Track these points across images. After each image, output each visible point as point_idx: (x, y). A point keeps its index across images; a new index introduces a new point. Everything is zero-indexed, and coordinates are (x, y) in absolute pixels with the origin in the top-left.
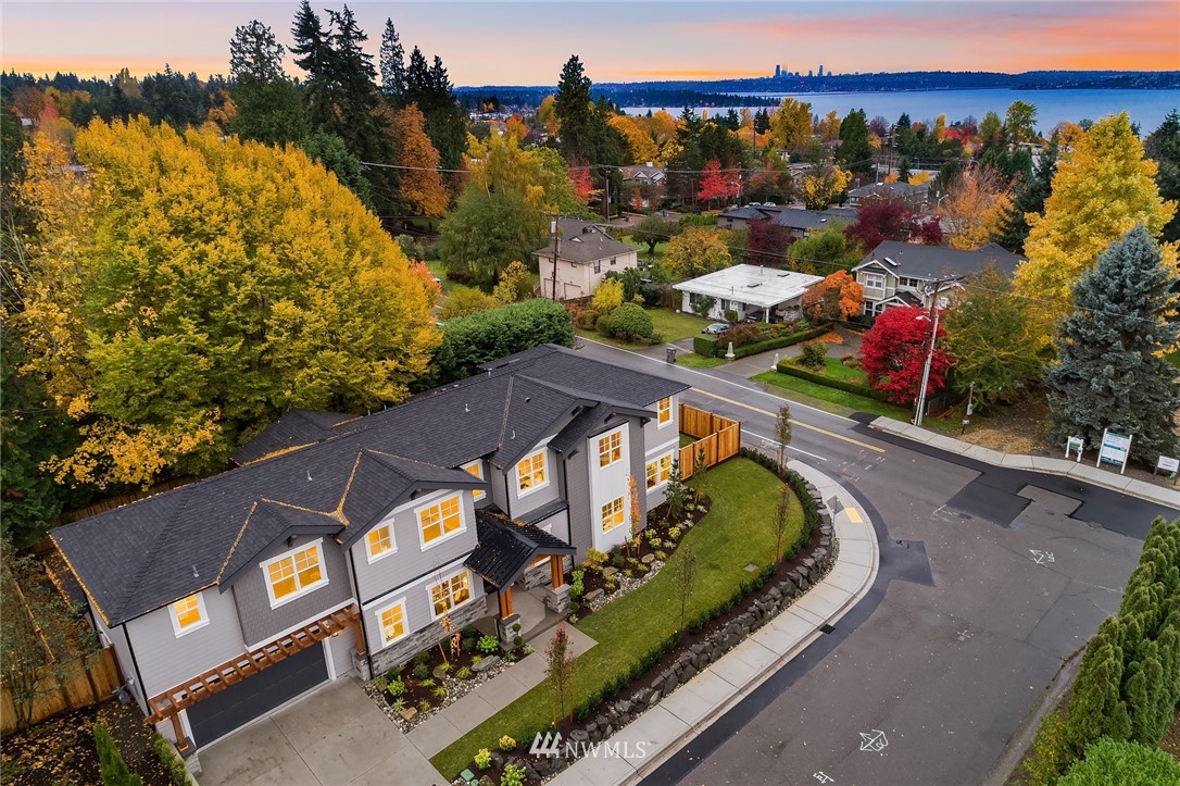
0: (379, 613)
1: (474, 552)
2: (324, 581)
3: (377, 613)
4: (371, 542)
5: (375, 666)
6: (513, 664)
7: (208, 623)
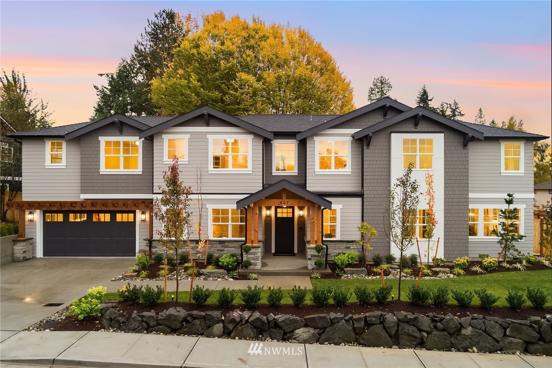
2: (140, 171)
7: (65, 167)
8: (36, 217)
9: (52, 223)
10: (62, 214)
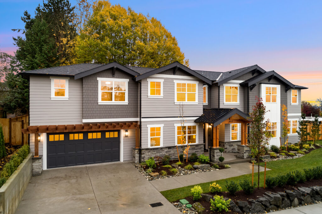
0: (150, 126)
1: (200, 117)
2: (126, 102)
3: (148, 126)
4: (151, 87)
5: (143, 156)
6: (218, 169)
7: (68, 99)
8: (43, 138)
9: (54, 142)
10: (63, 135)
